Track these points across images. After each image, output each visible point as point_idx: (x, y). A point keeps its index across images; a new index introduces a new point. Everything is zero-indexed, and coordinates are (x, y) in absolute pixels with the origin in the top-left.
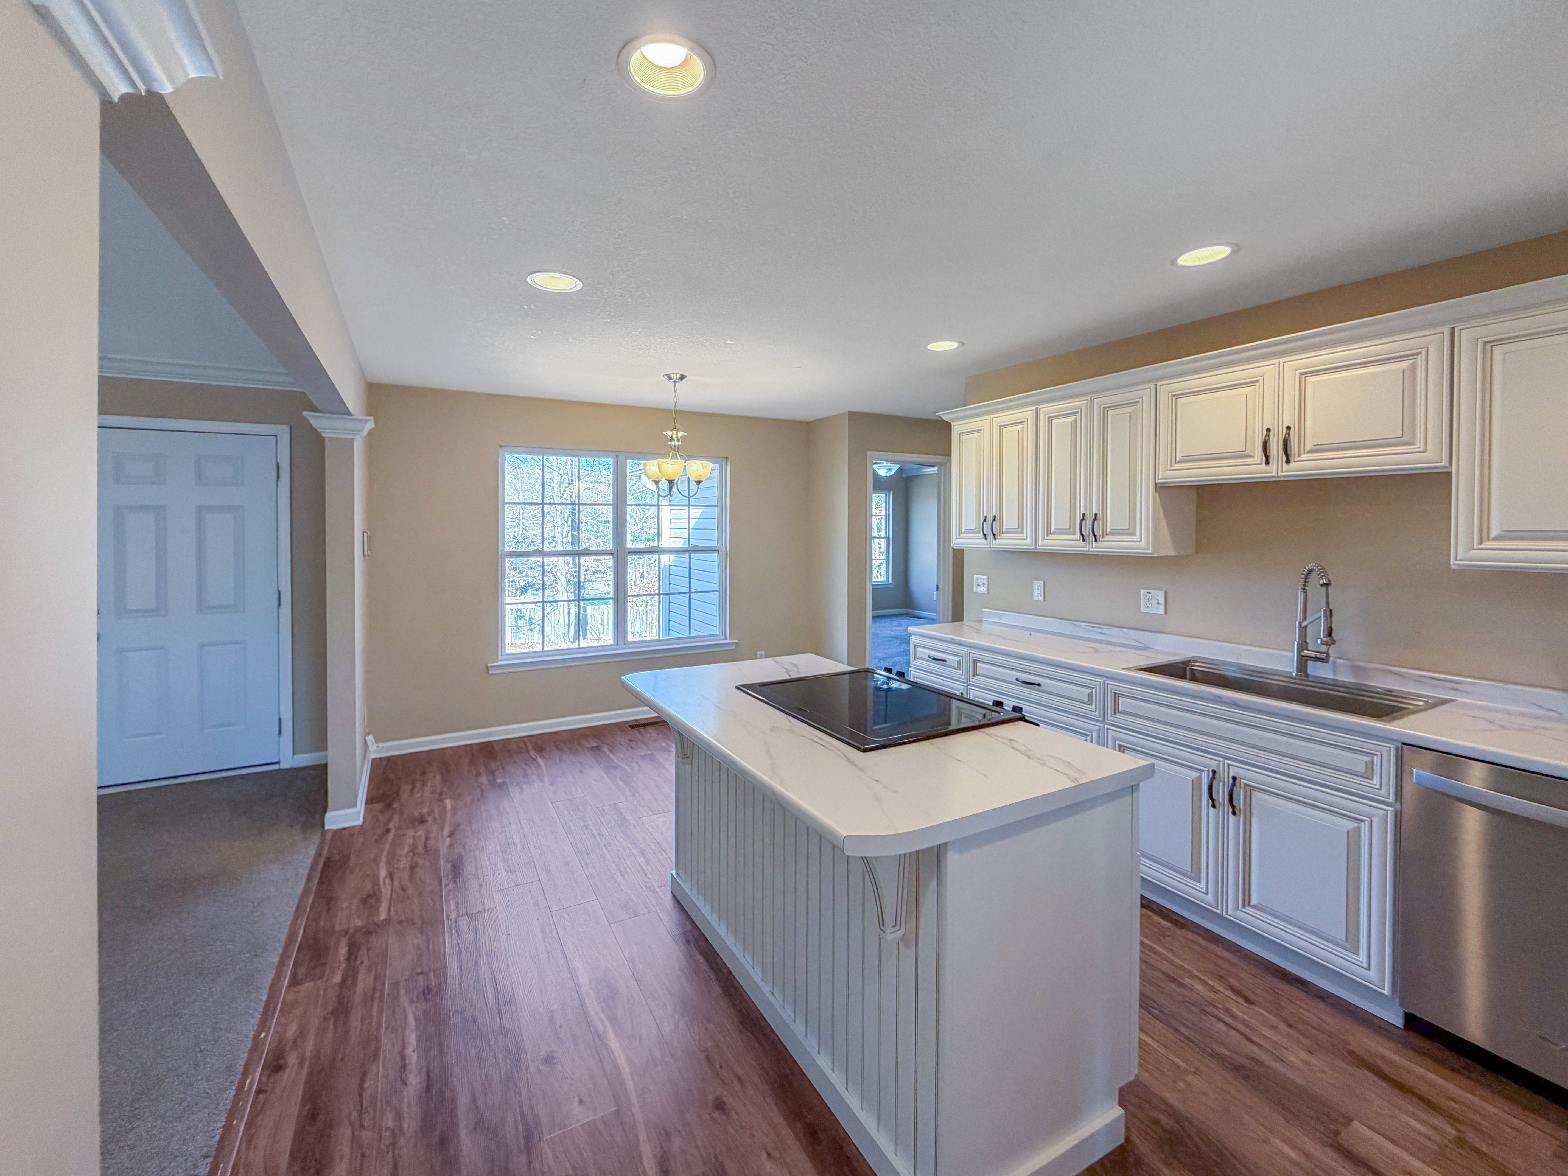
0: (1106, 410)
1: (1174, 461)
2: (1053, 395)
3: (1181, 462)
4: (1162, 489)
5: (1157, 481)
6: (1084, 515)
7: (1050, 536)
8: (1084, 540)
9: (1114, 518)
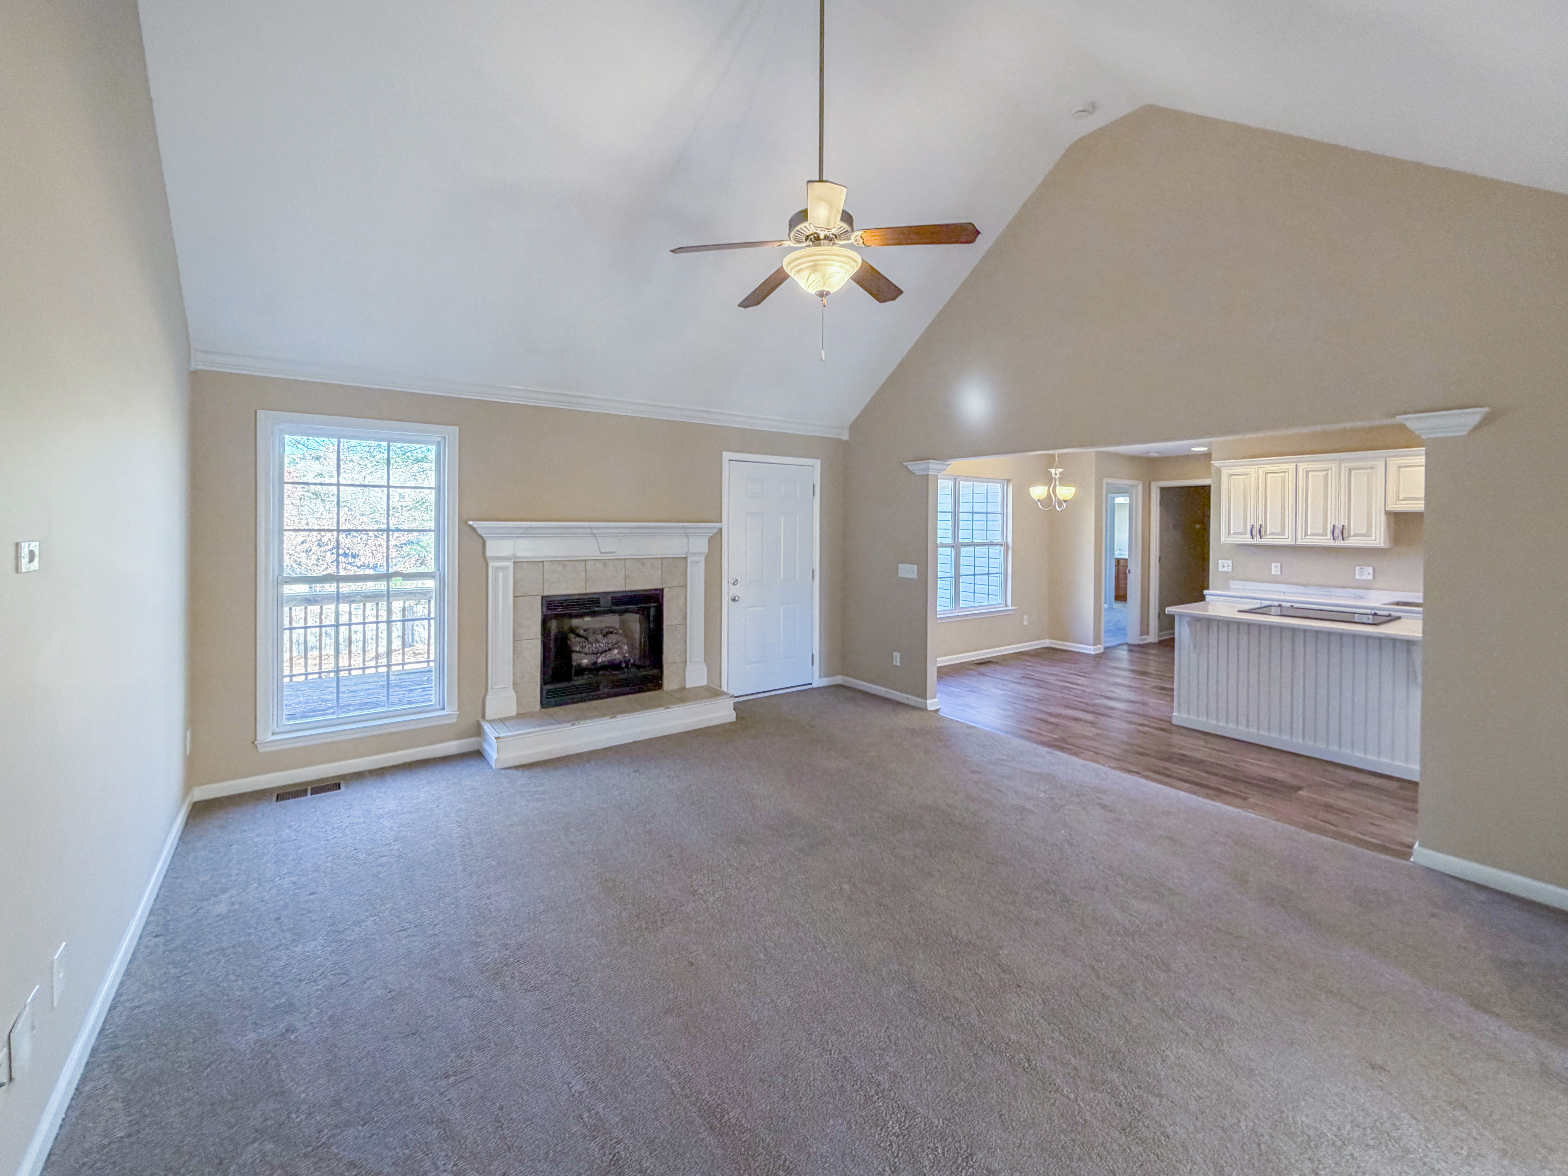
0: (1350, 470)
1: (1398, 499)
2: (1311, 459)
3: (1402, 500)
4: (1388, 514)
5: (1387, 509)
6: (1334, 526)
7: (1307, 537)
8: (1334, 539)
9: (1355, 527)
